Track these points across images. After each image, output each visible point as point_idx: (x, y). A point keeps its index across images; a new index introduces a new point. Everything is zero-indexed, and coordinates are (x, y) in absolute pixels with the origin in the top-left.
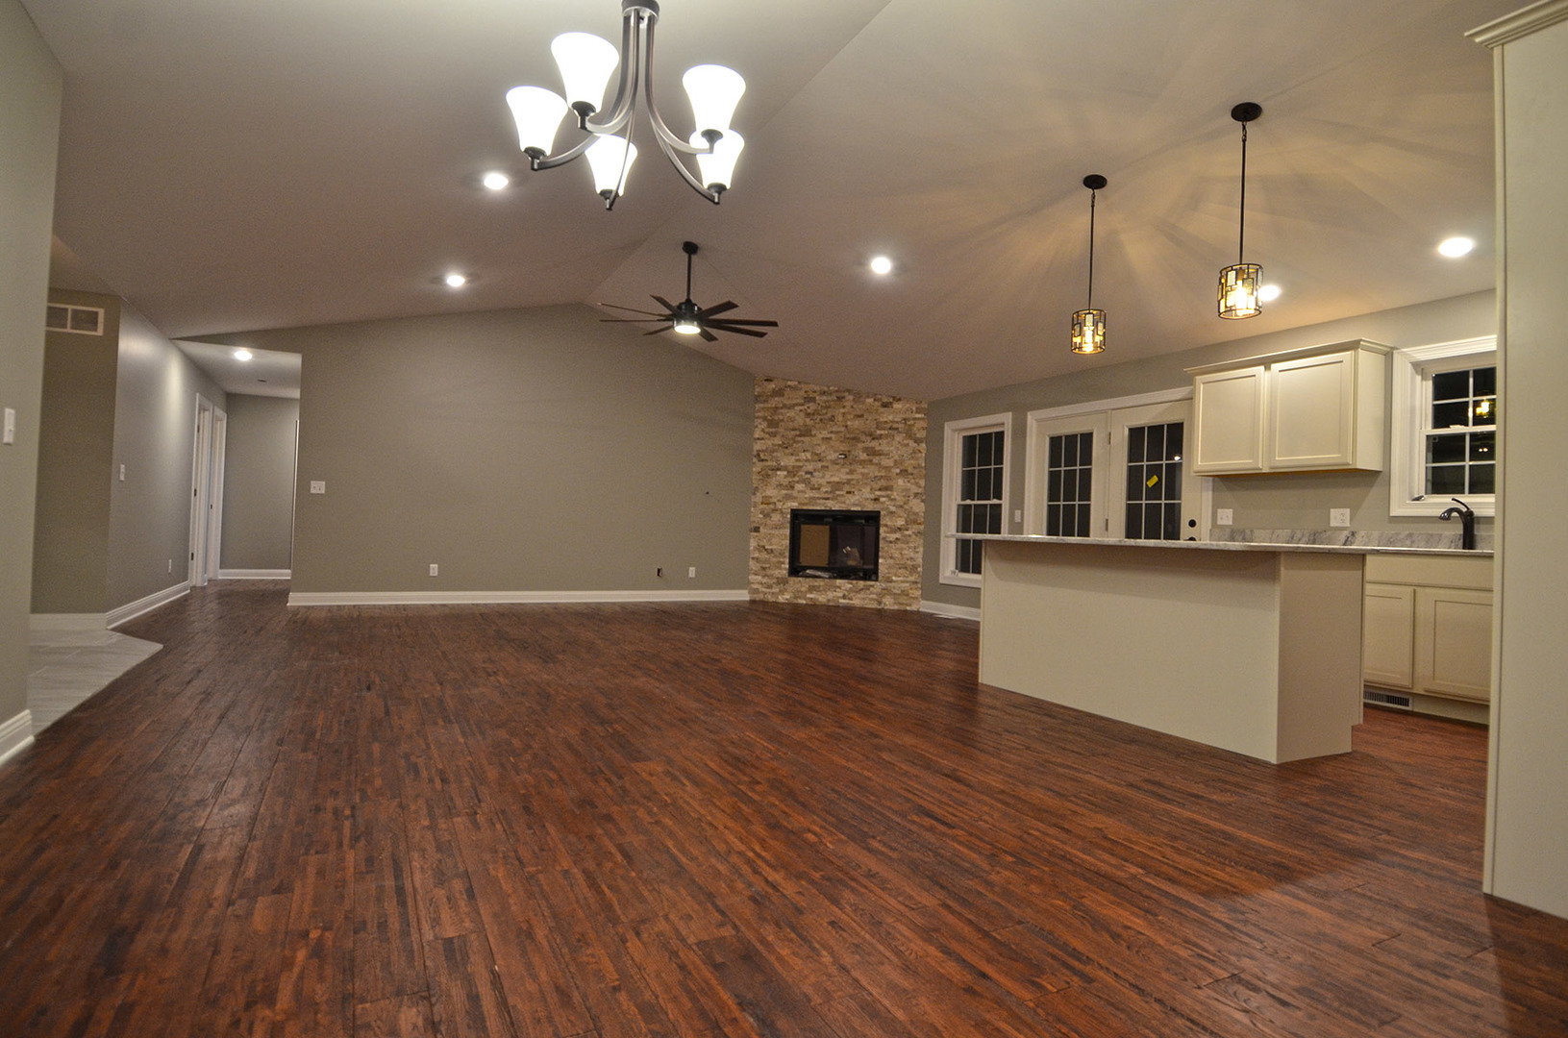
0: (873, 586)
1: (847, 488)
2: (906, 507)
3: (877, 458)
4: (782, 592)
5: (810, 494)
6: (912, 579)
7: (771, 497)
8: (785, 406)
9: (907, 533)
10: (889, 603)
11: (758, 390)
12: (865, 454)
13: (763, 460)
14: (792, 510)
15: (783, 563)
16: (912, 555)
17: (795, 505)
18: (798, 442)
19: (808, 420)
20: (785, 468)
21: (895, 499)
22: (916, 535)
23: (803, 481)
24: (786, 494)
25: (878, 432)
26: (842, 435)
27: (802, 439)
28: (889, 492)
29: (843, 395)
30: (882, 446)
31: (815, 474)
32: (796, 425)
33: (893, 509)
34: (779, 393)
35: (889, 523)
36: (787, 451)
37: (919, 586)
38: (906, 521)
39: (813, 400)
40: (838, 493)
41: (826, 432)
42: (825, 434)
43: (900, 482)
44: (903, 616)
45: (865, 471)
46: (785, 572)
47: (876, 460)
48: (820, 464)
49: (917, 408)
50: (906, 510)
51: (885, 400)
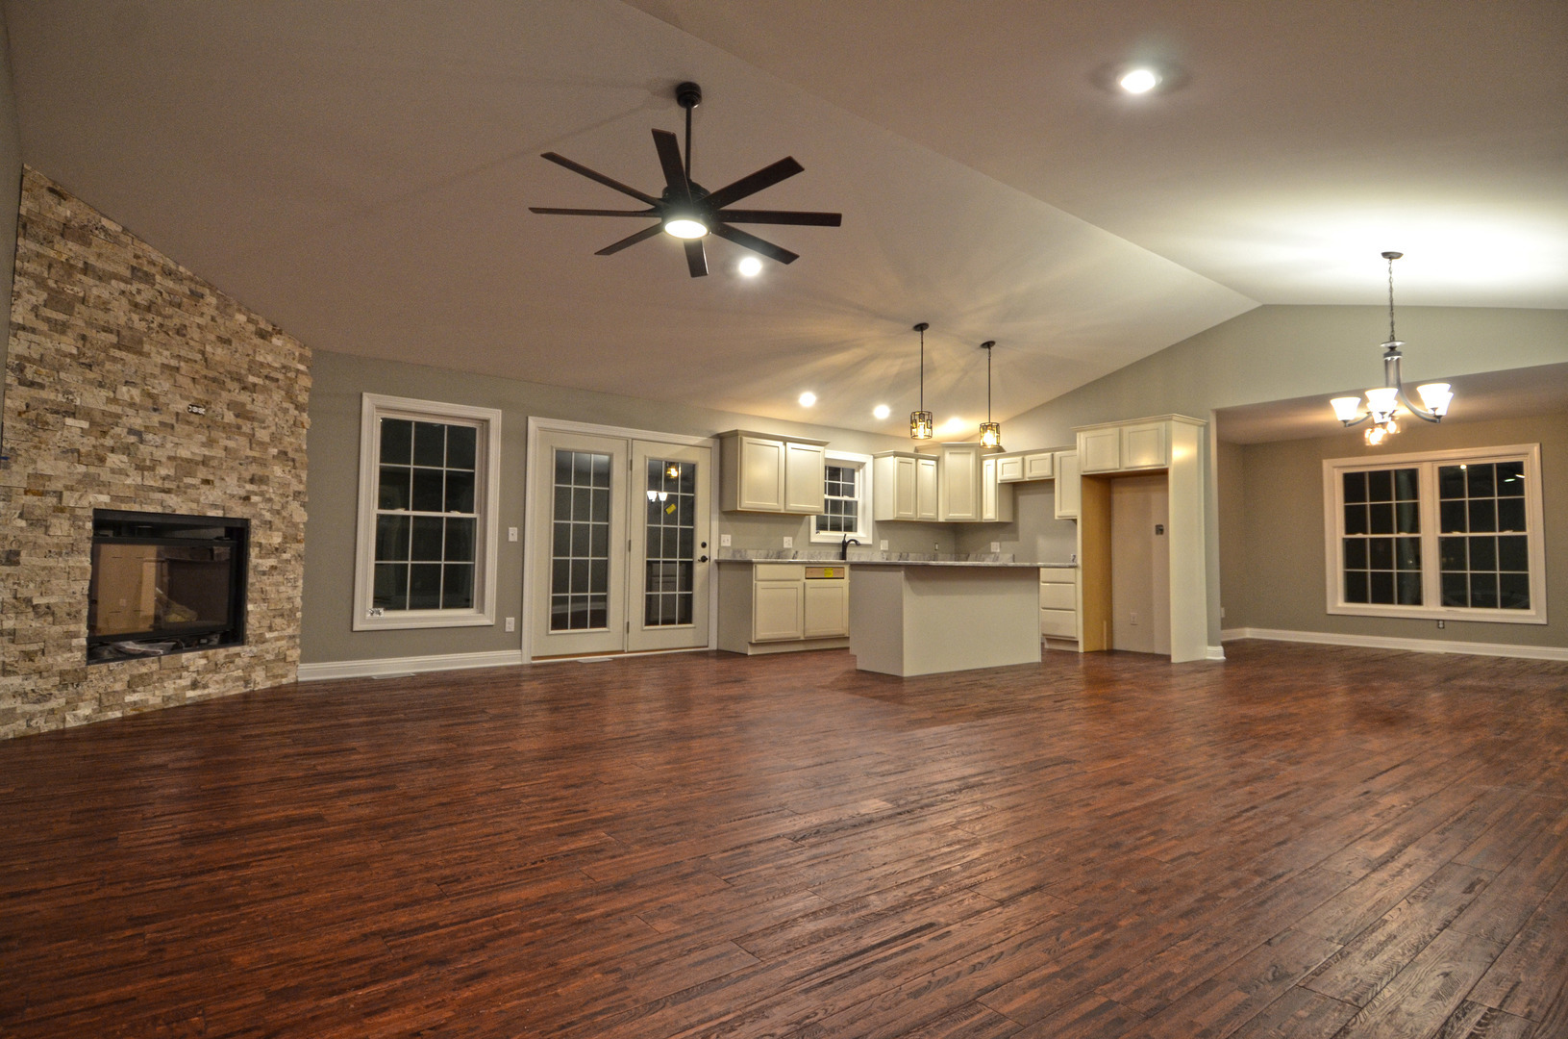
0: (238, 655)
1: (202, 473)
2: (284, 514)
3: (249, 424)
4: (72, 705)
5: (134, 479)
6: (290, 631)
7: (49, 478)
8: (87, 269)
9: (285, 556)
10: (261, 681)
11: (27, 206)
12: (231, 413)
13: (32, 384)
14: (97, 511)
15: (76, 635)
16: (290, 592)
17: (103, 500)
18: (114, 360)
19: (135, 317)
20: (86, 414)
21: (270, 500)
22: (296, 560)
23: (126, 449)
24: (86, 475)
25: (252, 379)
26: (197, 367)
27: (123, 354)
28: (264, 488)
29: (200, 289)
30: (258, 404)
31: (149, 437)
32: (110, 317)
33: (268, 516)
34: (81, 234)
35: (263, 541)
36: (91, 375)
37: (298, 641)
38: (285, 537)
39: (148, 279)
40: (188, 480)
41: (167, 353)
42: (164, 357)
43: (278, 471)
44: (277, 697)
45: (231, 444)
46: (79, 656)
47: (246, 428)
48: (156, 418)
49: (300, 354)
50: (284, 518)
51: (263, 325)
